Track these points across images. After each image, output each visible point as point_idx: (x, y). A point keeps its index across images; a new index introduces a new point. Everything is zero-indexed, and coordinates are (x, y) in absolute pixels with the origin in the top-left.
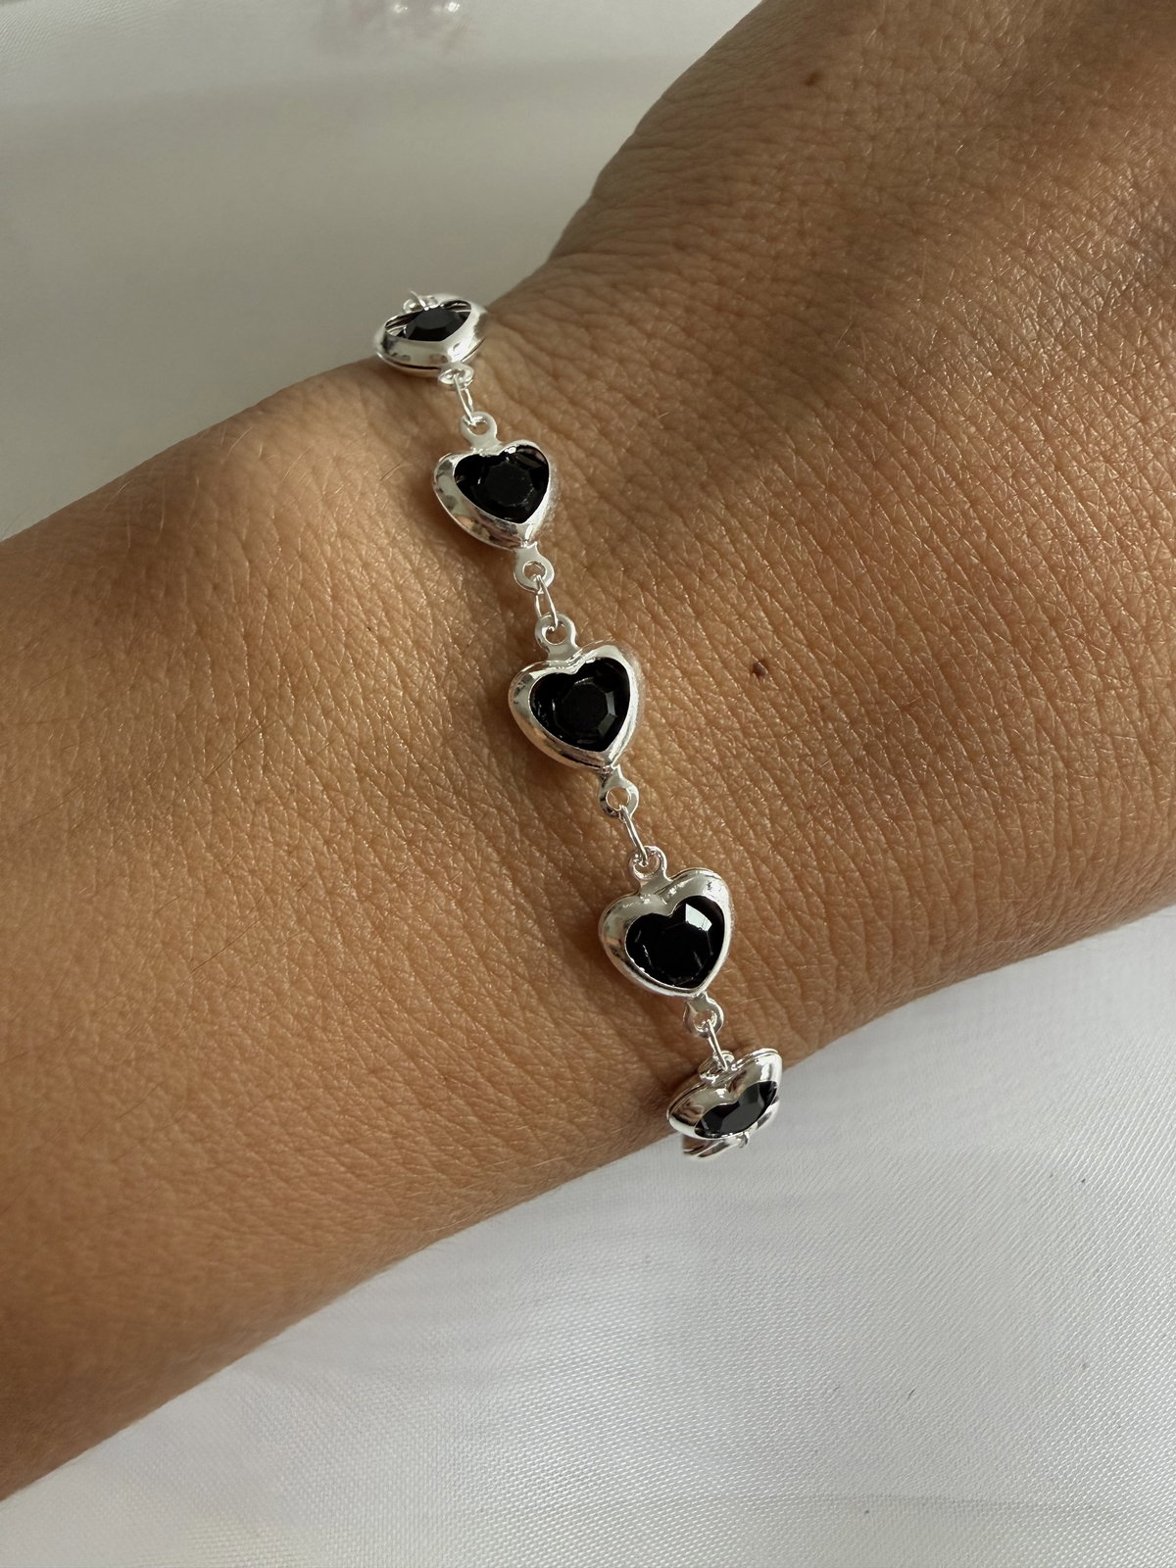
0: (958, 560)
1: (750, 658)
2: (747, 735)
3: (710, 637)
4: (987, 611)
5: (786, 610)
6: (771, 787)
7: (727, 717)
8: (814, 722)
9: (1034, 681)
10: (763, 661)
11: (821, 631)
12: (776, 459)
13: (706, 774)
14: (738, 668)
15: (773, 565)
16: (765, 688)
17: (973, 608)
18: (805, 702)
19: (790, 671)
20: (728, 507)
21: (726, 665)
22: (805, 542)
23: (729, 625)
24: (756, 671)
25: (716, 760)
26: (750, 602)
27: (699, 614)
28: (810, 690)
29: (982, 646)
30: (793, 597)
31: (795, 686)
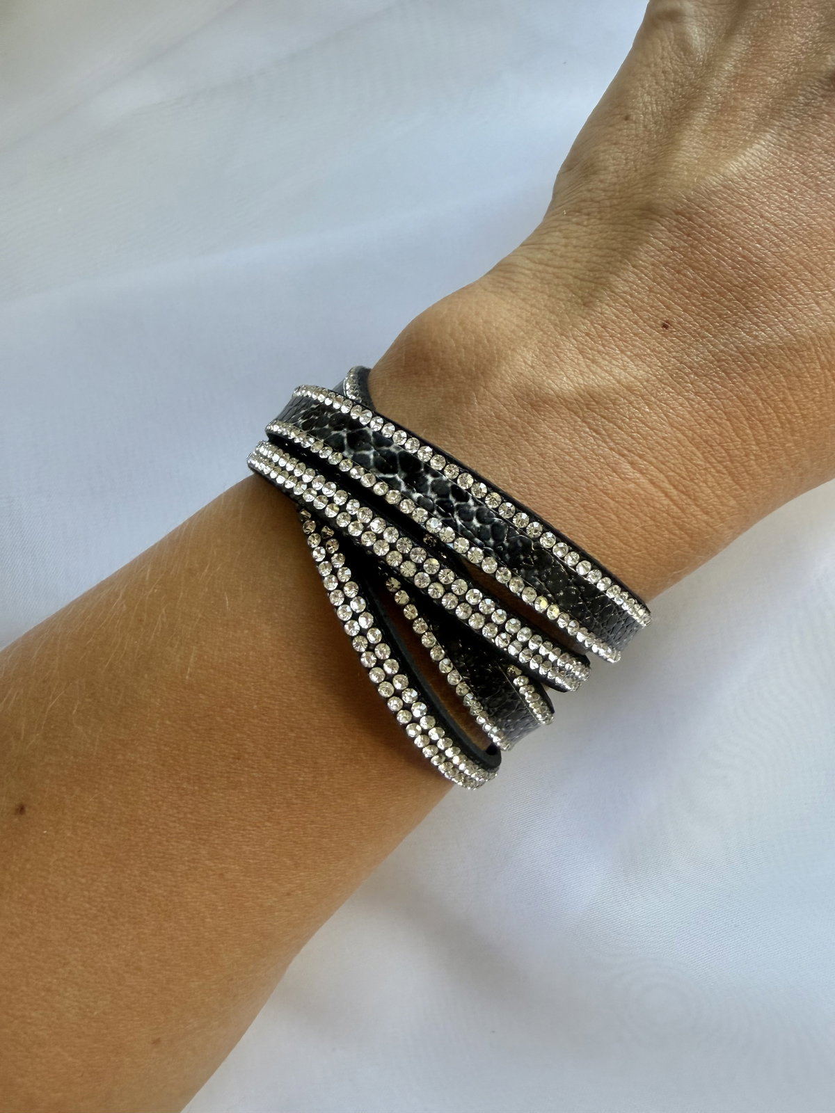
0: (733, 260)
1: (659, 322)
2: (670, 352)
3: (641, 318)
4: (753, 277)
5: (670, 299)
6: (688, 370)
7: (658, 347)
8: (697, 341)
9: (784, 301)
10: (667, 322)
11: (687, 303)
12: (647, 242)
13: (657, 371)
14: (657, 327)
15: (658, 284)
16: (672, 332)
17: (748, 278)
18: (690, 333)
19: (679, 323)
20: (634, 266)
21: (651, 327)
22: (669, 271)
23: (648, 311)
24: (665, 326)
25: (660, 364)
26: (653, 300)
27: (634, 311)
28: (690, 328)
29: (756, 291)
30: (670, 294)
31: (684, 328)
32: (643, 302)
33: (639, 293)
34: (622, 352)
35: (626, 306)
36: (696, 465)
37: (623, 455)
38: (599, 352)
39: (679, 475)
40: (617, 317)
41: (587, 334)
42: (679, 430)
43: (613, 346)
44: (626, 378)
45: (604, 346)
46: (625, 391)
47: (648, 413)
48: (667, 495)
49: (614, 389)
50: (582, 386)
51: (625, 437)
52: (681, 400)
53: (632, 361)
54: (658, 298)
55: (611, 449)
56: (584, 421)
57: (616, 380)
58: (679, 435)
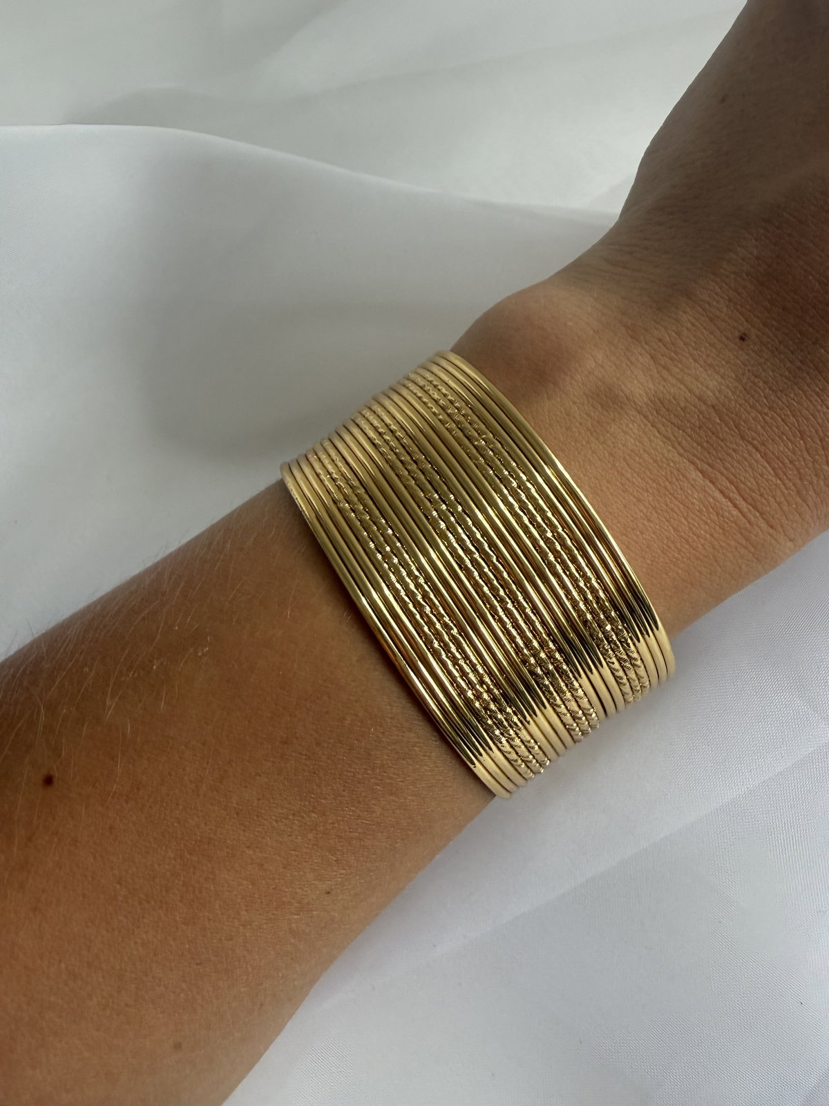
32: (721, 312)
33: (718, 302)
34: (695, 361)
35: (703, 315)
36: (767, 480)
37: (693, 463)
38: (672, 359)
39: (749, 488)
40: (693, 325)
41: (660, 340)
42: (751, 443)
43: (688, 355)
44: (698, 388)
45: (676, 353)
46: (697, 400)
47: (718, 424)
48: (735, 506)
49: (685, 398)
50: (653, 392)
51: (695, 445)
52: (754, 413)
53: (706, 370)
54: (737, 310)
55: (680, 455)
56: (653, 426)
57: (687, 388)
58: (750, 448)
